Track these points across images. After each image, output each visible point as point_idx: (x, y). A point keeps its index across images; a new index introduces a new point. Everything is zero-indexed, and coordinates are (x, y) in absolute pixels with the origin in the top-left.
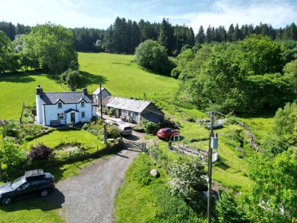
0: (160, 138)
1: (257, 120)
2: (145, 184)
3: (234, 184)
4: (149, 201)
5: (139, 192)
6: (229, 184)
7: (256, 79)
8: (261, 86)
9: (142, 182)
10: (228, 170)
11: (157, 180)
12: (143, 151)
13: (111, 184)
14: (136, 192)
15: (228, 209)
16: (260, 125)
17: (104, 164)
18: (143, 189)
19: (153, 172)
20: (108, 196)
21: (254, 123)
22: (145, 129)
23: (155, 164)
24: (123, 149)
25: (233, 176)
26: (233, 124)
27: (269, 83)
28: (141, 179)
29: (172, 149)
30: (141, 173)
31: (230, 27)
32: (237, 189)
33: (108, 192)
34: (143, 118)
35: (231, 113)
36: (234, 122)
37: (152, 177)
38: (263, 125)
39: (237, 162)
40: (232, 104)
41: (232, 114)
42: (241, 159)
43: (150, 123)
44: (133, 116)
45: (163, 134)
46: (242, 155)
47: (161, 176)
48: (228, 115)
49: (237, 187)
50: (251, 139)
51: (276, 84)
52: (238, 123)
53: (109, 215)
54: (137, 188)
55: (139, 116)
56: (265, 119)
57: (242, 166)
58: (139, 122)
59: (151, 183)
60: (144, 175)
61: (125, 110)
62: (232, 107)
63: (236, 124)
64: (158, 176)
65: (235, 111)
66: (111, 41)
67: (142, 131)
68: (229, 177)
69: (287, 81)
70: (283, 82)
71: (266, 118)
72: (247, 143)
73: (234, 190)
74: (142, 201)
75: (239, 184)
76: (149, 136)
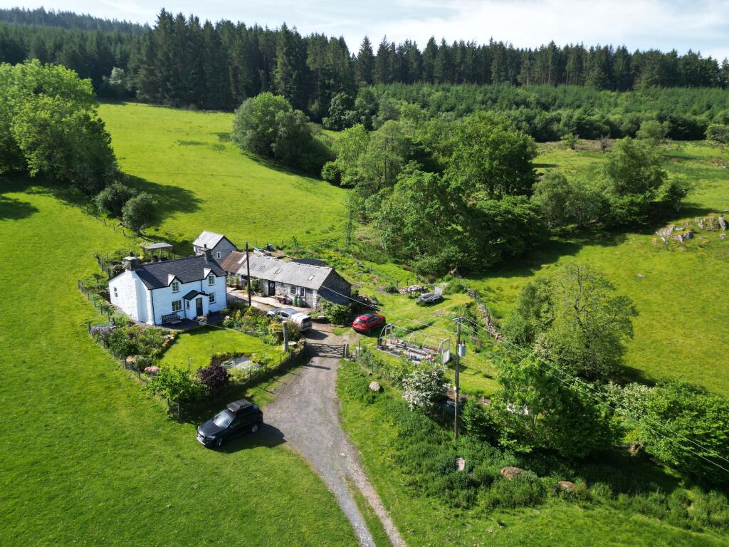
0: (358, 331)
1: (493, 282)
2: (369, 402)
3: (475, 389)
4: (383, 421)
5: (366, 413)
6: (470, 390)
7: (489, 209)
8: (497, 221)
9: (365, 399)
10: (465, 371)
11: (381, 396)
12: (344, 357)
13: (325, 408)
14: (363, 414)
15: (477, 416)
16: (498, 291)
17: (298, 383)
18: (368, 409)
19: (374, 386)
20: (330, 422)
21: (489, 289)
22: (329, 317)
23: (371, 374)
24: (313, 356)
25: (472, 379)
26: (458, 292)
27: (510, 216)
28: (362, 397)
29: (384, 348)
30: (359, 389)
31: (429, 44)
32: (480, 395)
33: (328, 418)
34: (322, 299)
35: (452, 272)
36: (460, 289)
37: (374, 392)
38: (502, 291)
39: (473, 359)
40: (453, 256)
41: (454, 272)
42: (478, 354)
43: (336, 307)
44: (302, 295)
45: (363, 325)
46: (478, 347)
47: (385, 390)
48: (449, 276)
49: (478, 392)
50: (487, 319)
51: (520, 216)
52: (466, 291)
53: (345, 442)
54: (361, 409)
55: (315, 295)
56: (505, 280)
57: (480, 364)
58: (314, 304)
59: (376, 400)
60: (363, 391)
61: (282, 284)
62: (455, 261)
63: (463, 293)
64: (381, 390)
65: (459, 269)
66: (151, 72)
67: (324, 321)
68: (468, 381)
69: (537, 210)
70: (532, 214)
71: (508, 277)
72: (483, 326)
73: (477, 396)
74: (375, 422)
75: (481, 389)
76: (338, 328)
